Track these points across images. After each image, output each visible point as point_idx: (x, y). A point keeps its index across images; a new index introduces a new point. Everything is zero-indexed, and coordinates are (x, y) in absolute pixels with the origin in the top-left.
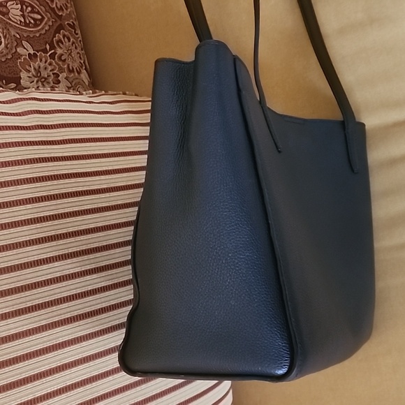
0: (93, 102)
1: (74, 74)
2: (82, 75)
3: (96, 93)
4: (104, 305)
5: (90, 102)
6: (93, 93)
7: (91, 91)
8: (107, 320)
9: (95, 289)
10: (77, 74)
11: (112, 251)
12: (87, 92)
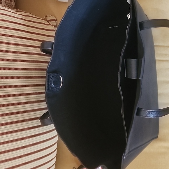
0: (16, 13)
1: (9, 1)
2: (12, 3)
3: (18, 10)
4: (7, 103)
5: (15, 13)
6: (16, 10)
7: (16, 9)
8: (8, 110)
9: (5, 95)
10: (10, 2)
11: (15, 80)
12: (14, 9)
